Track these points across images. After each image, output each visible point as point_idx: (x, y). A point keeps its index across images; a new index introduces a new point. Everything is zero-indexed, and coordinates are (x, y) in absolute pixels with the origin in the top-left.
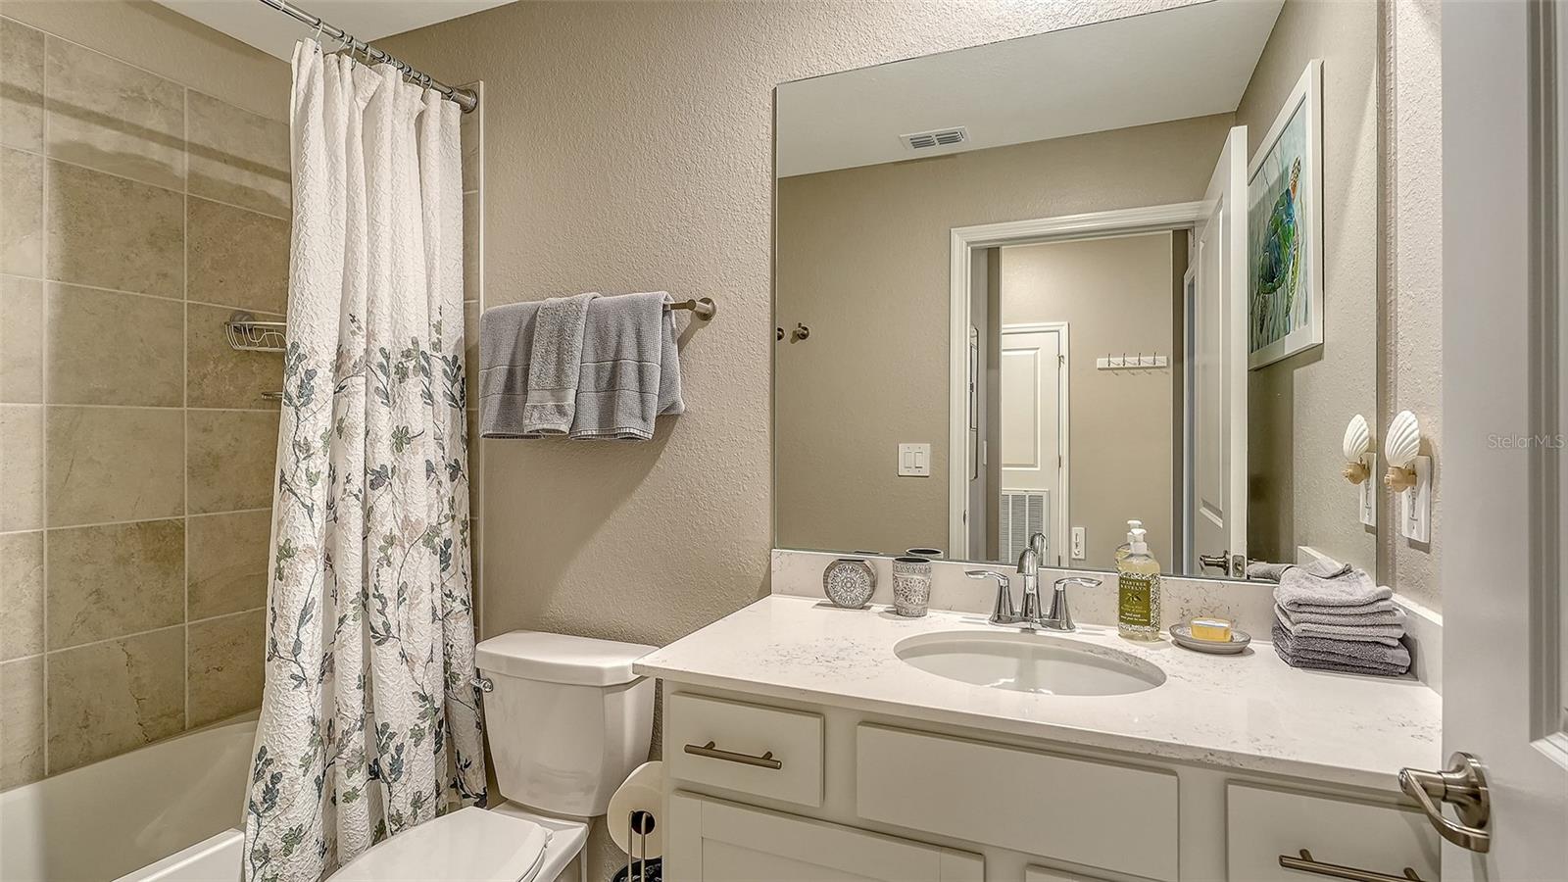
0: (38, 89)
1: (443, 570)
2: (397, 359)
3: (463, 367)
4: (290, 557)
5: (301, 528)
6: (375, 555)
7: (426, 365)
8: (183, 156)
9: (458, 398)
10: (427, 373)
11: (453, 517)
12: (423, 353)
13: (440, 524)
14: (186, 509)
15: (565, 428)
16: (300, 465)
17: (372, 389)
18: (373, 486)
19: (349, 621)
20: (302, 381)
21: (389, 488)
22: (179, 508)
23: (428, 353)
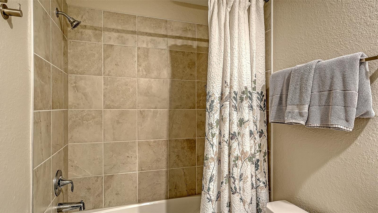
0: (166, 34)
1: (256, 170)
2: (240, 95)
3: (265, 95)
4: (207, 160)
5: (210, 151)
6: (232, 163)
7: (250, 96)
8: (195, 42)
9: (263, 106)
10: (251, 99)
11: (260, 151)
12: (249, 92)
13: (255, 153)
14: (196, 136)
15: (303, 123)
16: (210, 131)
17: (231, 106)
18: (232, 139)
19: (224, 184)
20: (210, 104)
21: (237, 140)
22: (195, 136)
23: (251, 91)
